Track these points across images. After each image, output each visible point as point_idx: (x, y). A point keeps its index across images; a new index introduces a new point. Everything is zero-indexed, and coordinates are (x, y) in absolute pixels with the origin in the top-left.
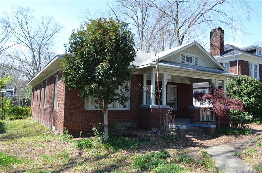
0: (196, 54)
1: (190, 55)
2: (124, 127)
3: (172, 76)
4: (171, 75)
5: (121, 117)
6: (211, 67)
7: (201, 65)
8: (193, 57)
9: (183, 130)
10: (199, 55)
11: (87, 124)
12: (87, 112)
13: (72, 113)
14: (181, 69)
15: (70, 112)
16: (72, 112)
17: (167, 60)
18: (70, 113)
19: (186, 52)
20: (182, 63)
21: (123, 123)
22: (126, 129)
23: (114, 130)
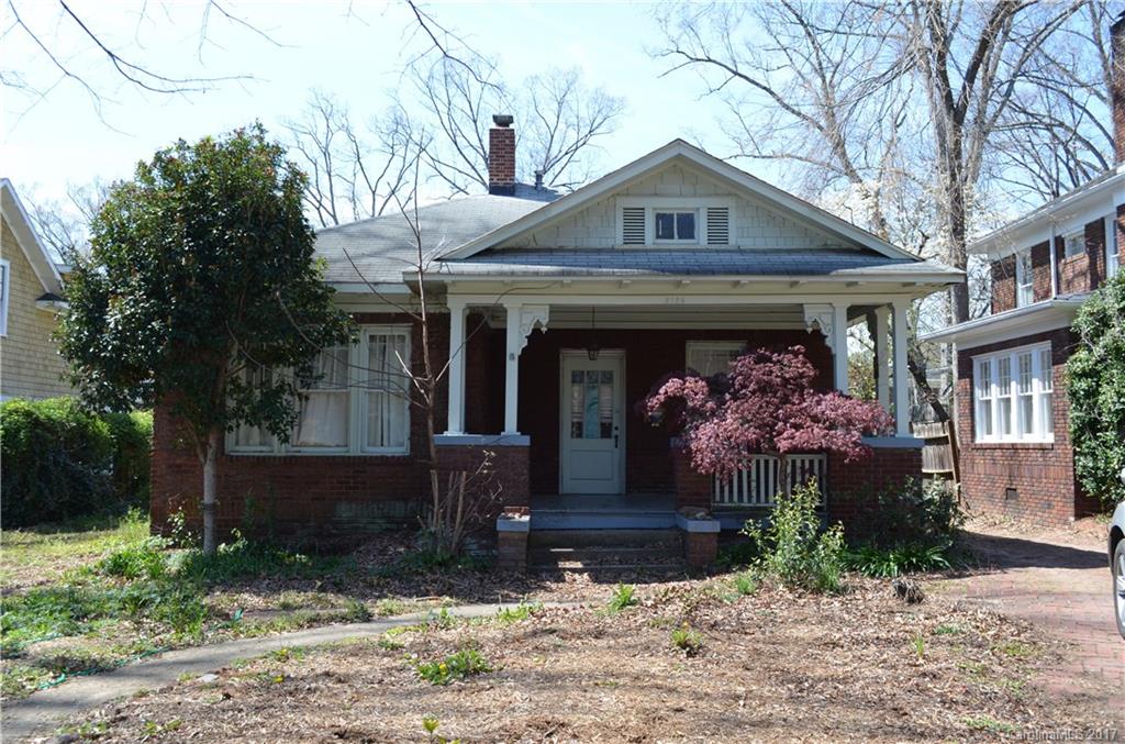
0: (716, 195)
1: (674, 205)
2: (379, 521)
3: (554, 310)
4: (548, 307)
5: (364, 483)
6: (817, 244)
7: (747, 244)
8: (698, 209)
9: (517, 537)
10: (736, 195)
11: (233, 504)
12: (231, 461)
13: (180, 466)
14: (567, 280)
15: (171, 462)
16: (178, 461)
17: (543, 242)
18: (170, 466)
19: (656, 195)
20: (627, 247)
21: (375, 506)
22: (387, 529)
23: (337, 529)
